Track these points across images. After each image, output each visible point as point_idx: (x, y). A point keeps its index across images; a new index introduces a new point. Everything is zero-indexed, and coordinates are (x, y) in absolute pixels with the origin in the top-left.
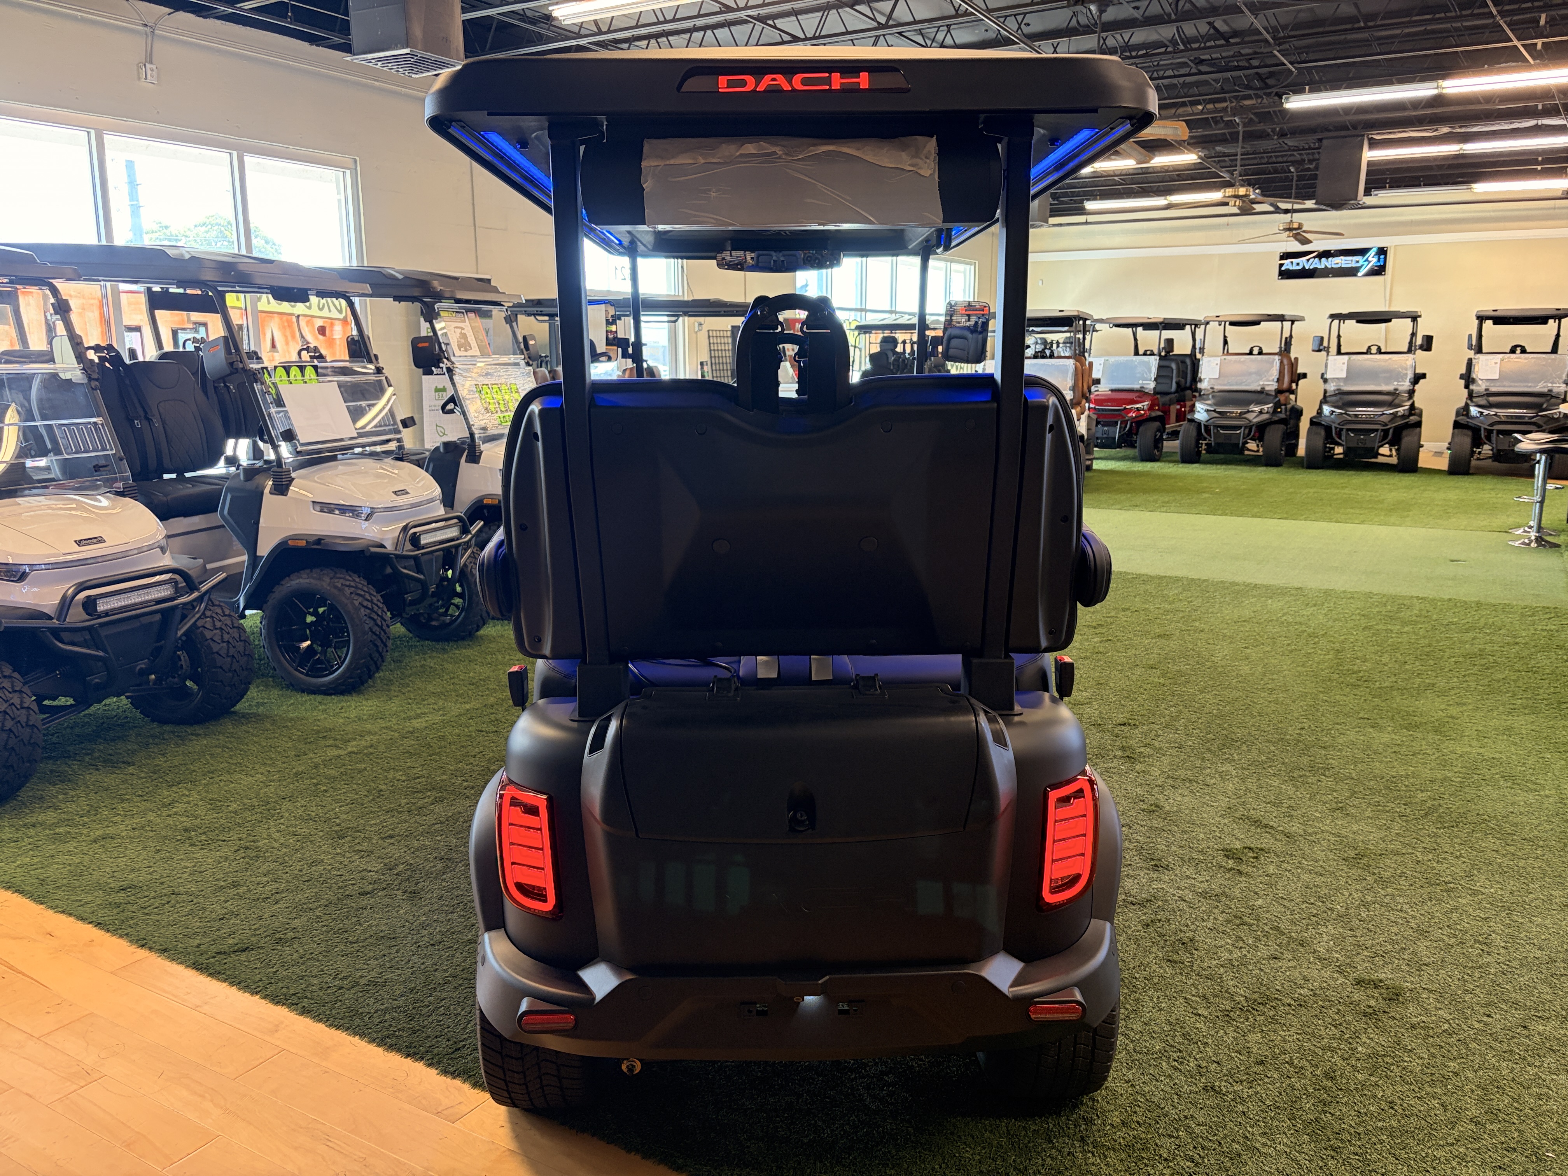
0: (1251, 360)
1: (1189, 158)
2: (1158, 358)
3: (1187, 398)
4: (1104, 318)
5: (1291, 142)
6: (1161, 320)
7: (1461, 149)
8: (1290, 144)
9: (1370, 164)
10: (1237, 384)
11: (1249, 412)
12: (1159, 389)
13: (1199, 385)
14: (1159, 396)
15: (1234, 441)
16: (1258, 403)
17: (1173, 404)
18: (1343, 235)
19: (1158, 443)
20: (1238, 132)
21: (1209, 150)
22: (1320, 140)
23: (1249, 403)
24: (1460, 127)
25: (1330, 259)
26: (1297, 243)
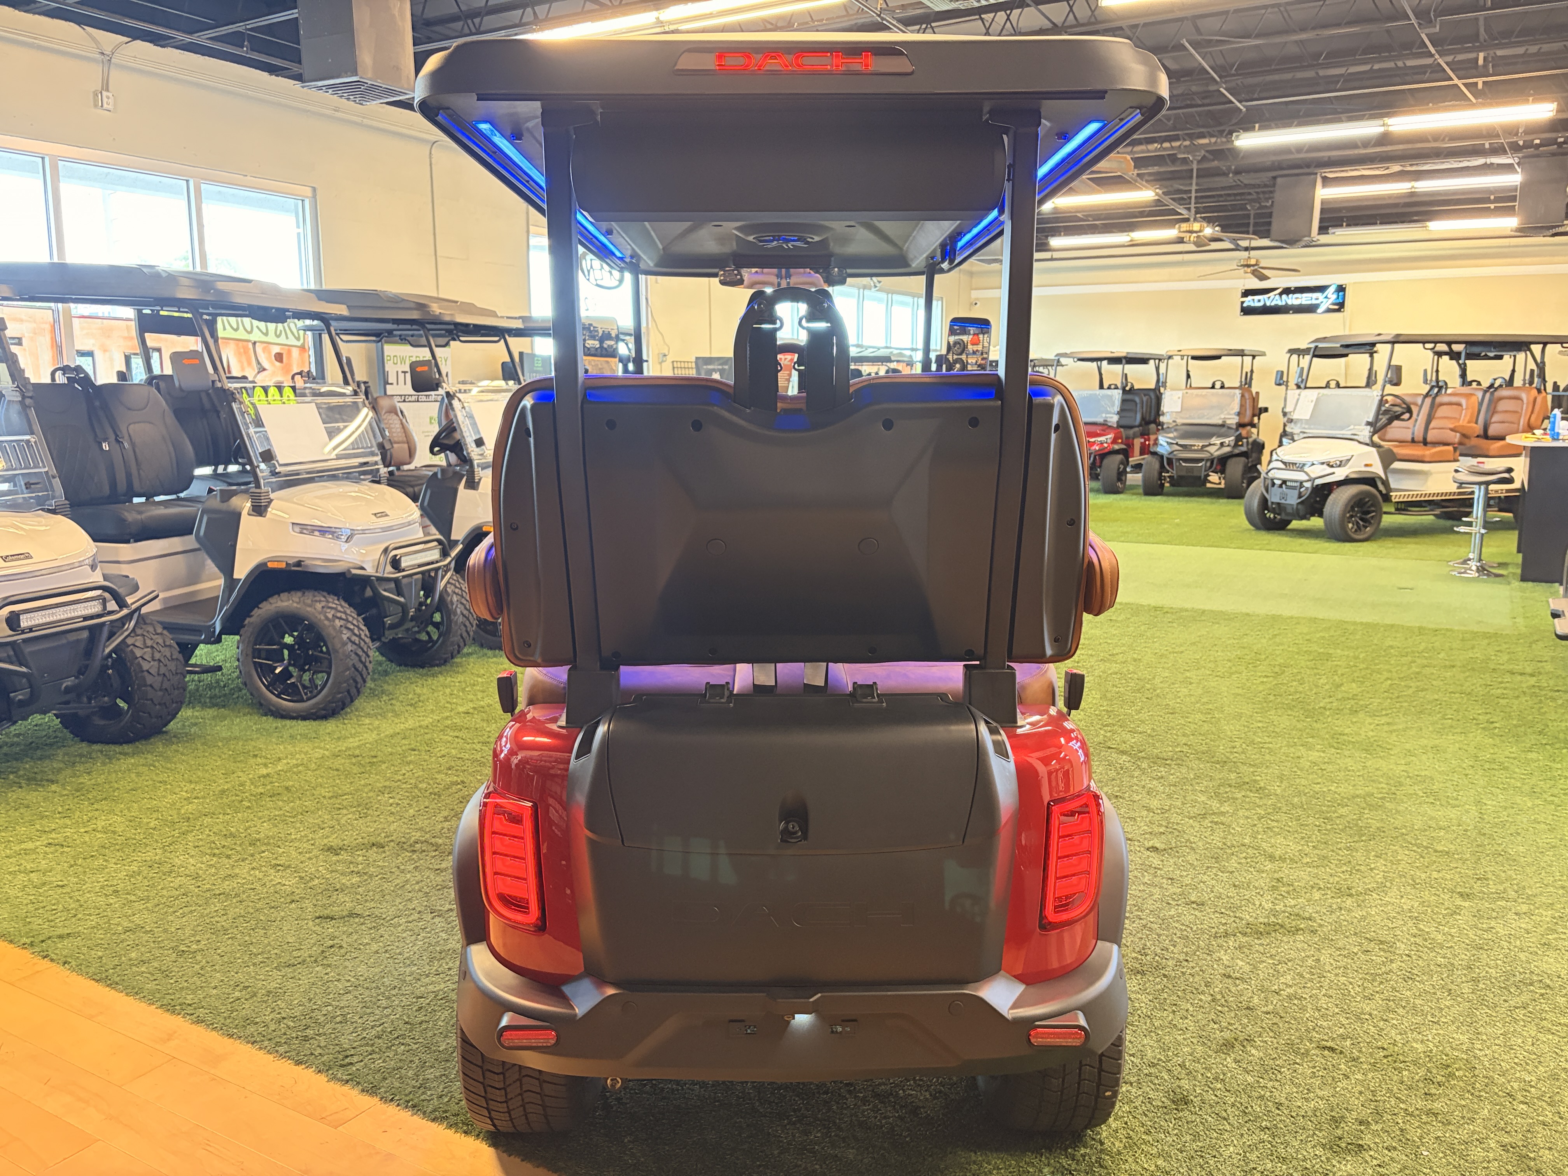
0: (1213, 394)
1: (1146, 195)
2: (1120, 392)
3: (1150, 431)
4: (1068, 352)
6: (1124, 355)
7: (1413, 187)
8: (1246, 182)
9: (1323, 202)
10: (1199, 418)
11: (1210, 445)
12: (1122, 423)
13: (1162, 419)
14: (1122, 430)
15: (1196, 474)
16: (1220, 436)
17: (1137, 437)
18: (1298, 271)
19: (1121, 475)
20: (1192, 170)
21: (1166, 187)
22: (1275, 178)
23: (1211, 436)
24: (1411, 165)
25: (1290, 296)
26: (1256, 280)
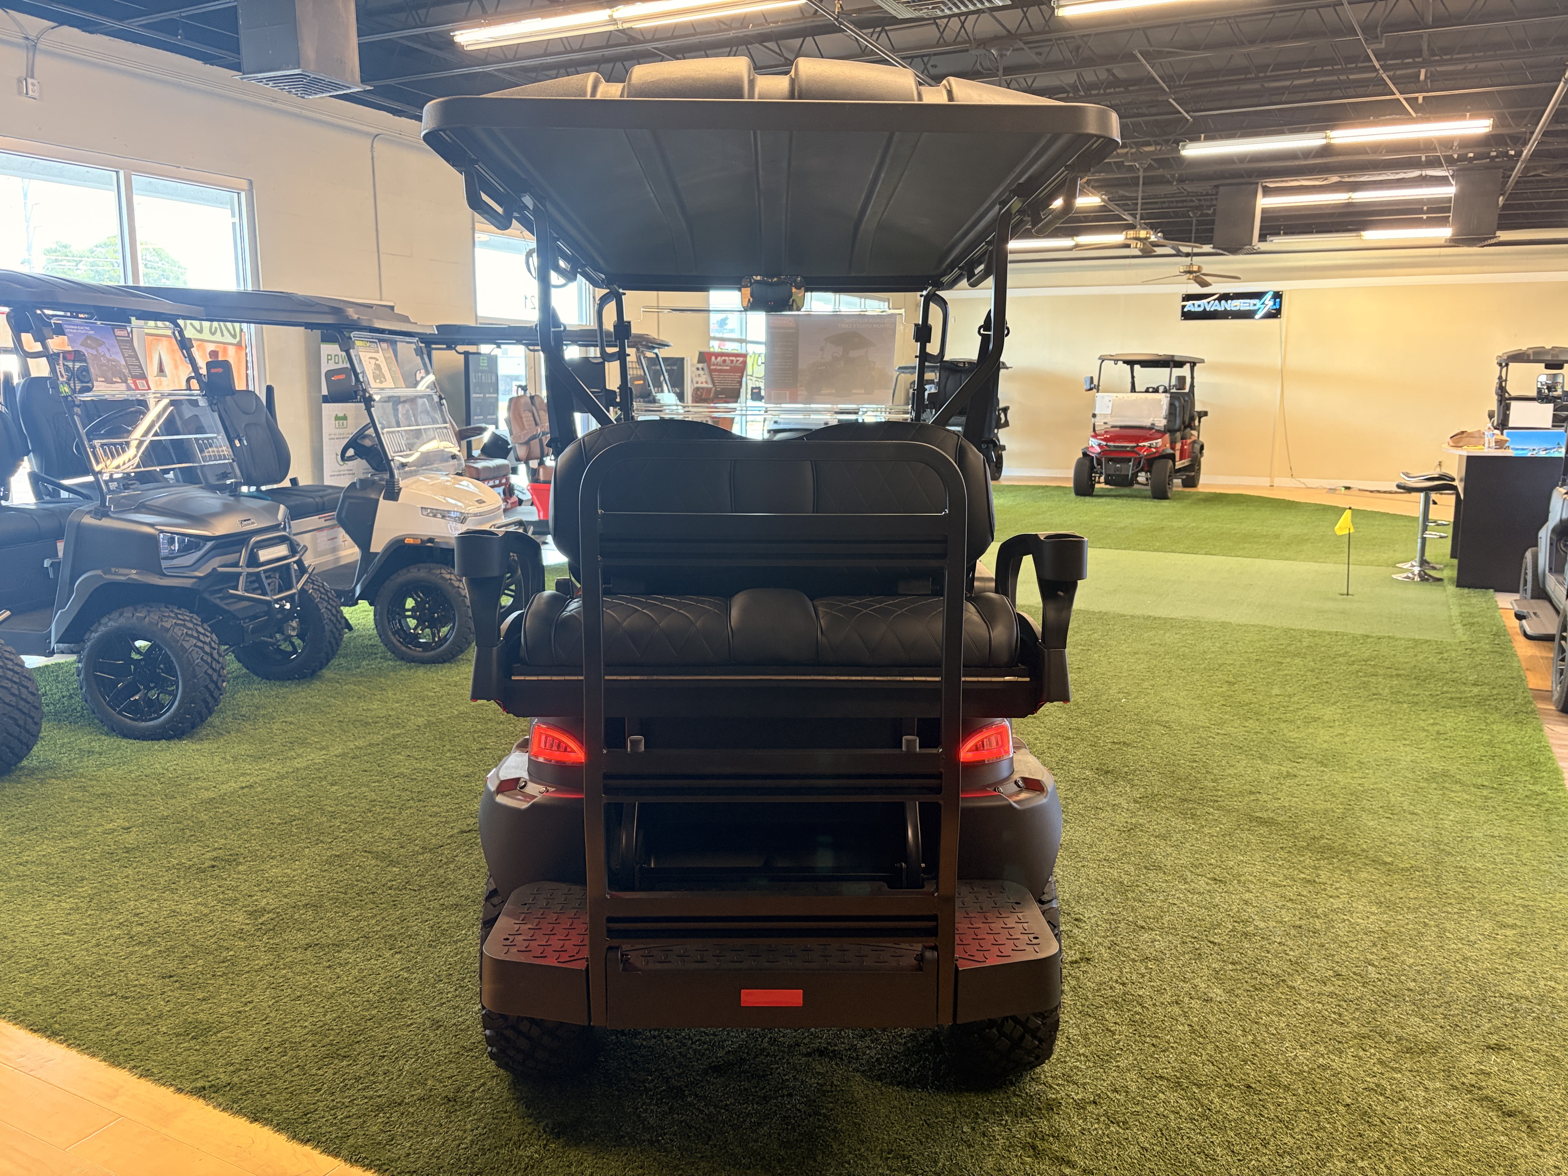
1: (1094, 200)
5: (1189, 187)
7: (1350, 198)
8: (1189, 190)
9: (1264, 211)
18: (1240, 278)
20: (1138, 177)
21: (1112, 193)
22: (1217, 186)
24: (1349, 176)
25: (1229, 301)
26: (1197, 286)
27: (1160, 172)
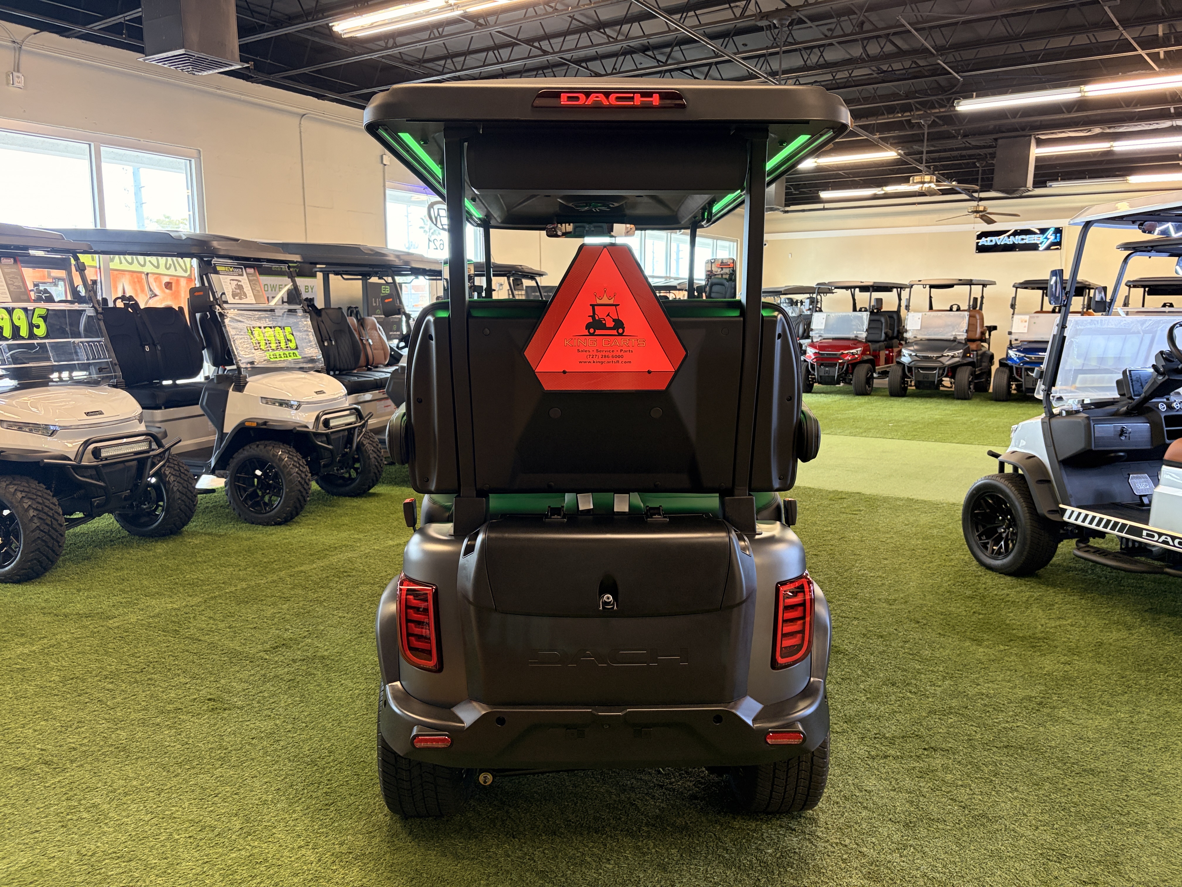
1: (890, 154)
2: (869, 313)
3: (894, 345)
5: (973, 142)
6: (871, 284)
7: (1112, 146)
10: (934, 335)
11: (943, 356)
12: (870, 338)
13: (905, 335)
14: (870, 344)
15: (931, 379)
16: (951, 349)
17: (882, 350)
18: (1018, 216)
19: (869, 380)
20: (924, 133)
22: (996, 140)
23: (943, 349)
24: (1109, 128)
25: (1017, 237)
26: (987, 224)
27: (945, 128)
